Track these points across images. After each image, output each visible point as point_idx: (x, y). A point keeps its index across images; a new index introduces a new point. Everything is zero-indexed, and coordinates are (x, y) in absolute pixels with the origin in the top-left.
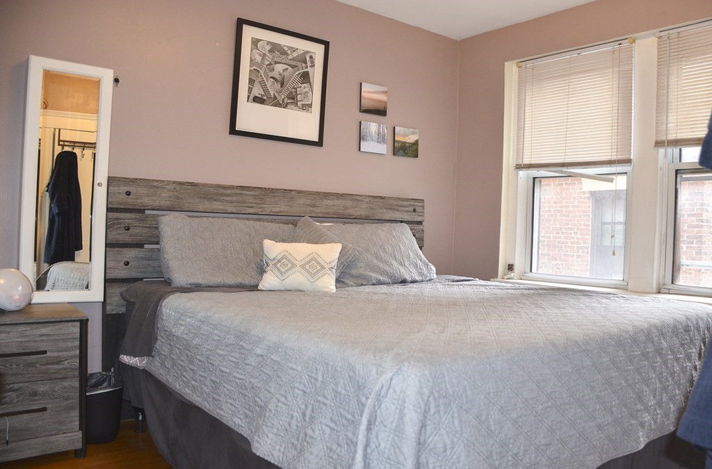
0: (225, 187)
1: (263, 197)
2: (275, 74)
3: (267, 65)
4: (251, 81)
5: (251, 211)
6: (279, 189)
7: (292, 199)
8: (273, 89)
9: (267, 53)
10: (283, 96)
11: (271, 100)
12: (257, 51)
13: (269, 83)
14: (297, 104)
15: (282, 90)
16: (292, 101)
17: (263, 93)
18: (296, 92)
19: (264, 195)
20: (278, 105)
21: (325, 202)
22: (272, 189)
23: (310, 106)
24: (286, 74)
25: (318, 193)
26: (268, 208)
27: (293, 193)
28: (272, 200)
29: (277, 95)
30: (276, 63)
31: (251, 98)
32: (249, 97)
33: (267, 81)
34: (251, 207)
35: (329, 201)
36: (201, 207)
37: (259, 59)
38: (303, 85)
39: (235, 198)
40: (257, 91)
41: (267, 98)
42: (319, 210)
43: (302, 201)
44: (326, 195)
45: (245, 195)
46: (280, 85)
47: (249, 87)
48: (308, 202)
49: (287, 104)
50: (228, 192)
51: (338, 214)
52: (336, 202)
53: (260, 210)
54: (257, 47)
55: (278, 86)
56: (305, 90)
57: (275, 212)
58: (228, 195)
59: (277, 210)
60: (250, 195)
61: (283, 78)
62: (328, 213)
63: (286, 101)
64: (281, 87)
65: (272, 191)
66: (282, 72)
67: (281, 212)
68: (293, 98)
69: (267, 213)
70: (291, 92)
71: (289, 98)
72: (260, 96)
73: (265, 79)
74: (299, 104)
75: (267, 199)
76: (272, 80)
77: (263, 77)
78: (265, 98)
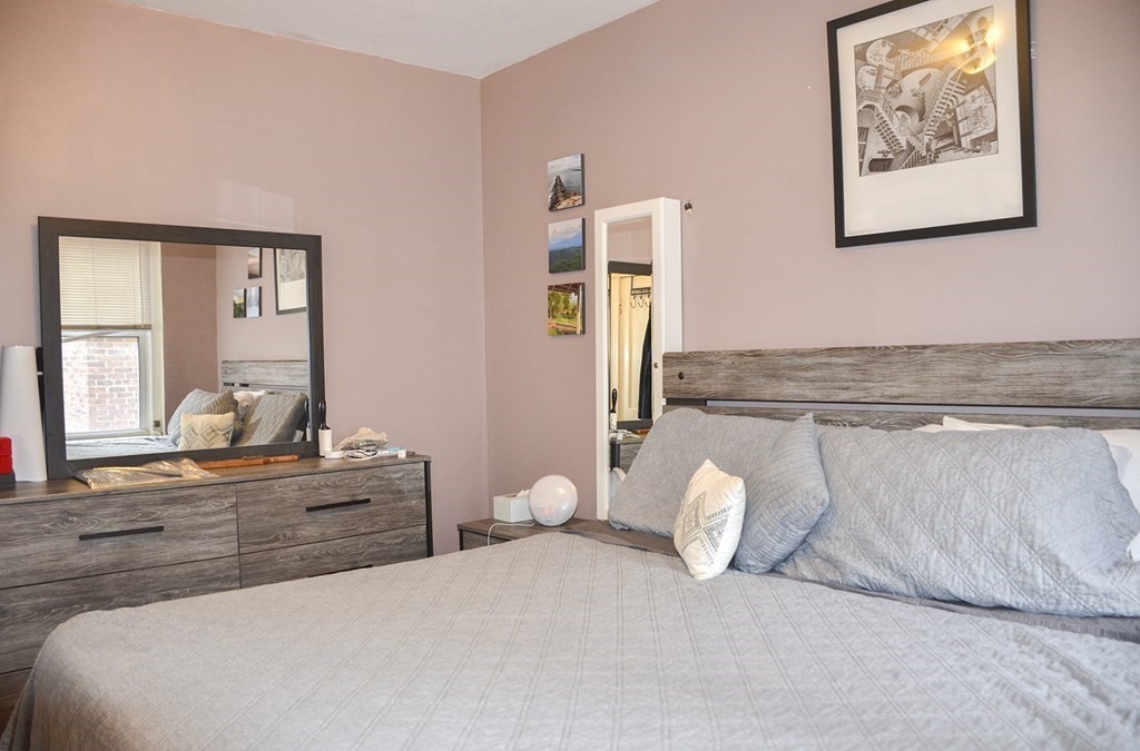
0: (802, 354)
1: (867, 367)
2: (906, 99)
3: (887, 88)
4: (863, 132)
5: (845, 396)
6: (900, 348)
7: (925, 366)
8: (903, 130)
9: (885, 63)
10: (926, 139)
11: (902, 157)
12: (867, 68)
13: (896, 124)
14: (960, 145)
15: (923, 126)
16: (947, 141)
17: (886, 148)
18: (955, 118)
19: (868, 362)
20: (917, 161)
21: (1008, 367)
22: (886, 348)
23: (993, 136)
24: (927, 88)
25: (987, 348)
26: (878, 390)
27: (928, 351)
28: (887, 372)
29: (914, 142)
30: (904, 74)
31: (866, 166)
32: (861, 164)
33: (891, 120)
34: (847, 389)
35: (1015, 365)
36: (768, 392)
37: (870, 81)
38: (968, 97)
39: (818, 373)
40: (876, 148)
41: (895, 154)
42: (987, 389)
43: (947, 368)
44: (1009, 351)
45: (837, 365)
46: (917, 117)
47: (860, 145)
48: (963, 370)
49: (938, 151)
50: (808, 361)
51: (1042, 395)
52: (1037, 365)
53: (862, 394)
54: (865, 60)
55: (913, 121)
56: (975, 106)
57: (891, 397)
58: (808, 368)
59: (895, 391)
60: (844, 365)
61: (923, 101)
62: (1014, 395)
63: (933, 147)
64: (921, 120)
65: (885, 351)
66: (918, 87)
67: (903, 396)
68: (950, 135)
69: (876, 399)
70: (944, 124)
71: (939, 138)
72: (880, 156)
73: (886, 118)
74: (965, 142)
75: (876, 371)
76: (900, 113)
77: (884, 115)
78: (890, 156)
